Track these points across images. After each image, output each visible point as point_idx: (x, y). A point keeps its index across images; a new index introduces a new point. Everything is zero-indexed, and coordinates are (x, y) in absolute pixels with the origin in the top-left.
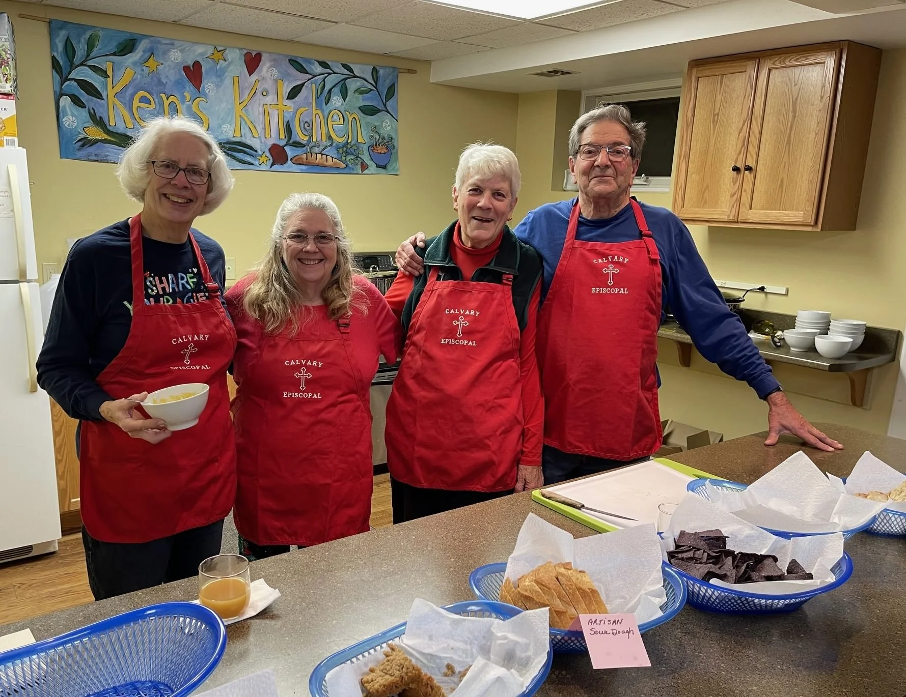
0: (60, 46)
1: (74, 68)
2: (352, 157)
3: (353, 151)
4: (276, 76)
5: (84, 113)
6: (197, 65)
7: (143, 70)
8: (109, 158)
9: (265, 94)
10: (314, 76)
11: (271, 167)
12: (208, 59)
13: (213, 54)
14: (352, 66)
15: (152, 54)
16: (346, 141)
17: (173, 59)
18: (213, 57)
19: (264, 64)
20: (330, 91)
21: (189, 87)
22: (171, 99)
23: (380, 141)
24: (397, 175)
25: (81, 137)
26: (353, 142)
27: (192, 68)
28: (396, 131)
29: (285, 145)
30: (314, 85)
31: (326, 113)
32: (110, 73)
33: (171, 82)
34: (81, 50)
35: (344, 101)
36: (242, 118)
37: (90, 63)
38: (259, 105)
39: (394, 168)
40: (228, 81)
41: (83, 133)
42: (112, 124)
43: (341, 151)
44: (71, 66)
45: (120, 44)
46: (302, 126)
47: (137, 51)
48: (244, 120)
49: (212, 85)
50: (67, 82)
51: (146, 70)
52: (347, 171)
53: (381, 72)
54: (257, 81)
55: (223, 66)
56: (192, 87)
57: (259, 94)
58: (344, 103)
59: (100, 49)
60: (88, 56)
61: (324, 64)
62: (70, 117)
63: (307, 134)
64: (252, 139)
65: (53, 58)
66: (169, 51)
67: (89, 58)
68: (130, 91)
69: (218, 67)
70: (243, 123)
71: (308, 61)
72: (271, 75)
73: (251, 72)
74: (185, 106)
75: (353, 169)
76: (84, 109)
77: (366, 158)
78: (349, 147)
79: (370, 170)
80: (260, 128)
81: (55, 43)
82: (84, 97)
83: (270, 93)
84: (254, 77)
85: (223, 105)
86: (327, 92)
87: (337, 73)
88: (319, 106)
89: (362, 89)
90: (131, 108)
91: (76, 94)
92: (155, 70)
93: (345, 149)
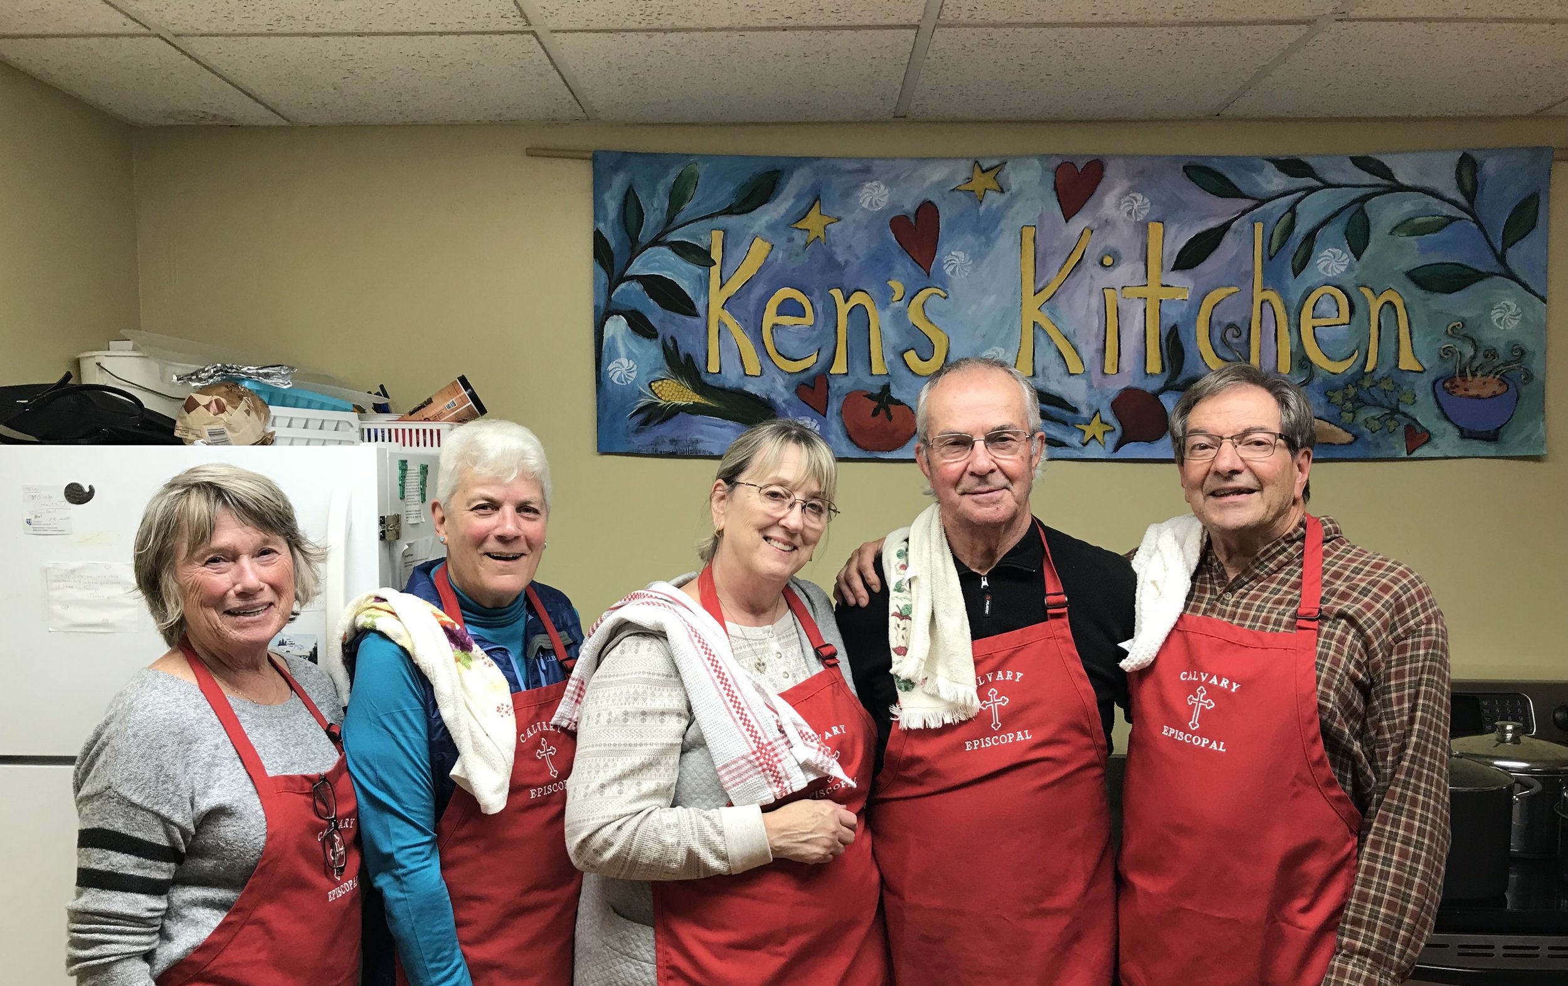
0: (612, 207)
1: (637, 252)
2: (1376, 412)
3: (1379, 396)
4: (1145, 212)
5: (652, 351)
6: (928, 211)
7: (791, 240)
8: (700, 446)
9: (1108, 261)
10: (1262, 202)
11: (1116, 450)
12: (957, 193)
13: (969, 180)
14: (1388, 161)
15: (817, 198)
16: (1356, 368)
17: (865, 205)
18: (969, 187)
19: (1111, 187)
20: (1310, 237)
21: (904, 266)
22: (857, 298)
23: (1476, 364)
24: (1537, 459)
25: (643, 402)
26: (1383, 371)
27: (913, 220)
28: (1541, 329)
29: (1162, 391)
30: (1259, 227)
31: (1295, 297)
32: (716, 254)
33: (858, 258)
34: (654, 210)
35: (1358, 259)
36: (1041, 327)
37: (673, 237)
38: (1091, 292)
39: (1528, 438)
40: (1005, 241)
41: (648, 393)
42: (713, 368)
43: (1338, 397)
44: (632, 249)
45: (743, 187)
46: (1217, 333)
47: (781, 197)
48: (1045, 331)
49: (961, 254)
50: (623, 286)
51: (799, 239)
52: (1358, 450)
53: (1490, 166)
54: (1087, 232)
55: (994, 206)
56: (909, 264)
57: (1090, 264)
58: (1357, 265)
59: (698, 204)
60: (670, 220)
61: (1292, 167)
62: (624, 361)
63: (1230, 357)
64: (1066, 379)
65: (598, 235)
66: (858, 187)
67: (672, 226)
68: (759, 290)
69: (982, 209)
70: (1042, 339)
71: (1248, 165)
72: (1130, 213)
73: (1069, 213)
74: (888, 313)
75: (1378, 446)
76: (654, 341)
77: (1425, 414)
78: (1367, 384)
79: (1436, 447)
80: (1089, 351)
81: (603, 201)
82: (655, 313)
83: (1124, 256)
84: (1080, 222)
85: (990, 300)
86: (1299, 242)
87: (1338, 186)
88: (1273, 280)
89: (1418, 221)
90: (759, 329)
91: (641, 309)
92: (822, 236)
93: (1352, 391)
